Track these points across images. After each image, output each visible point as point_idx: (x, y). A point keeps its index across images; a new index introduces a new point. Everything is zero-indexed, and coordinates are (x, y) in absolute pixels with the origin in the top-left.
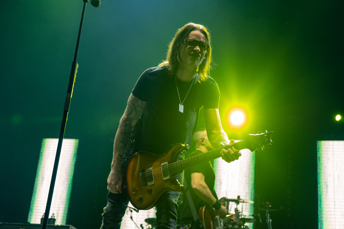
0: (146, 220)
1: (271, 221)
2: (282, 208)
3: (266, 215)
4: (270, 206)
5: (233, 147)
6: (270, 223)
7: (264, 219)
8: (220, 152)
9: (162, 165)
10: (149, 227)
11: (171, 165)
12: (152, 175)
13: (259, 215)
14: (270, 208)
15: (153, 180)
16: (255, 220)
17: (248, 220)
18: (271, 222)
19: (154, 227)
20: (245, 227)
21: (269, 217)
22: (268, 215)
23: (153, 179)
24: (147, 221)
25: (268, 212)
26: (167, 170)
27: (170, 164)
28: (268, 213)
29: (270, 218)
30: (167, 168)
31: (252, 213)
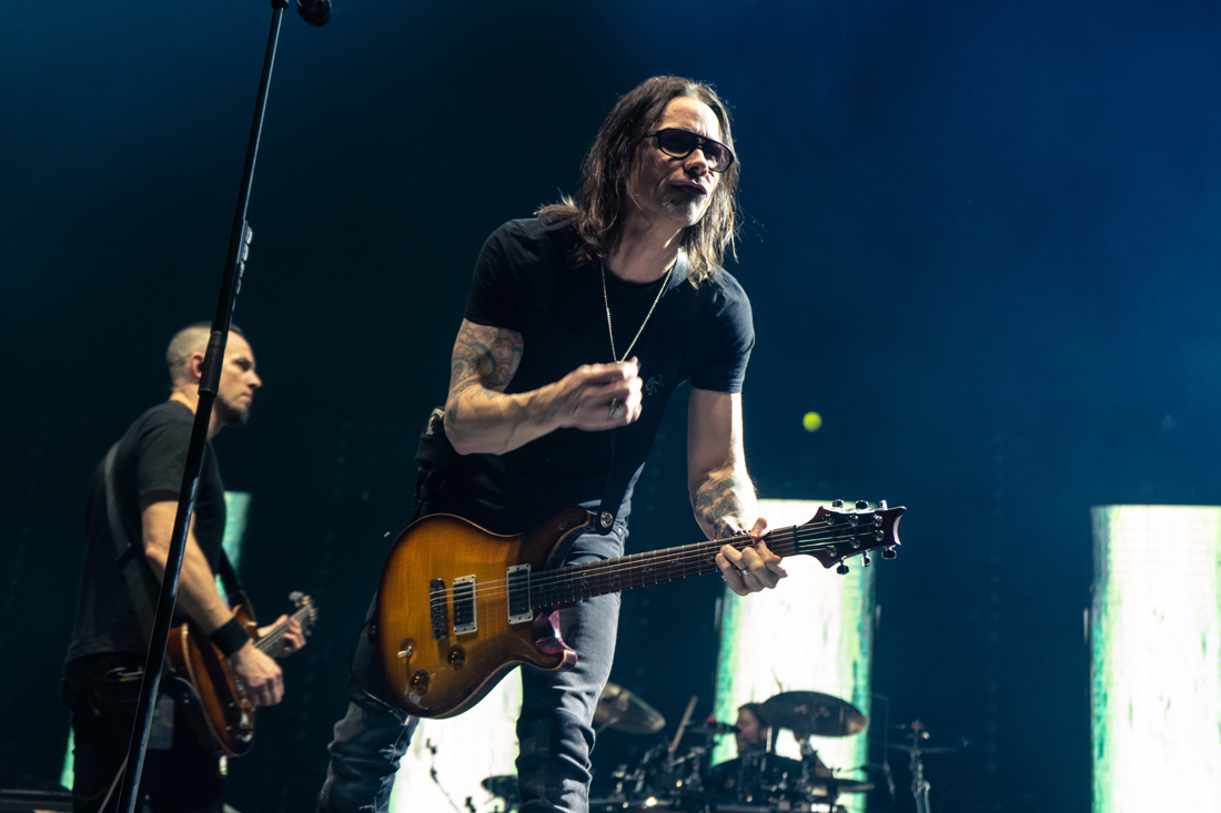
0: (486, 784)
1: (928, 787)
2: (966, 743)
3: (911, 767)
4: (926, 736)
5: (763, 545)
6: (926, 794)
7: (905, 780)
8: (715, 555)
9: (508, 572)
10: (496, 807)
11: (542, 576)
12: (471, 602)
13: (887, 768)
14: (923, 743)
15: (472, 620)
16: (871, 786)
17: (849, 785)
18: (930, 791)
19: (515, 806)
20: (835, 809)
21: (920, 776)
22: (916, 769)
23: (472, 615)
24: (490, 785)
25: (918, 758)
26: (526, 591)
27: (538, 573)
28: (919, 761)
29: (926, 778)
30: (526, 585)
31: (862, 761)
